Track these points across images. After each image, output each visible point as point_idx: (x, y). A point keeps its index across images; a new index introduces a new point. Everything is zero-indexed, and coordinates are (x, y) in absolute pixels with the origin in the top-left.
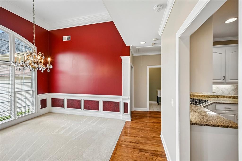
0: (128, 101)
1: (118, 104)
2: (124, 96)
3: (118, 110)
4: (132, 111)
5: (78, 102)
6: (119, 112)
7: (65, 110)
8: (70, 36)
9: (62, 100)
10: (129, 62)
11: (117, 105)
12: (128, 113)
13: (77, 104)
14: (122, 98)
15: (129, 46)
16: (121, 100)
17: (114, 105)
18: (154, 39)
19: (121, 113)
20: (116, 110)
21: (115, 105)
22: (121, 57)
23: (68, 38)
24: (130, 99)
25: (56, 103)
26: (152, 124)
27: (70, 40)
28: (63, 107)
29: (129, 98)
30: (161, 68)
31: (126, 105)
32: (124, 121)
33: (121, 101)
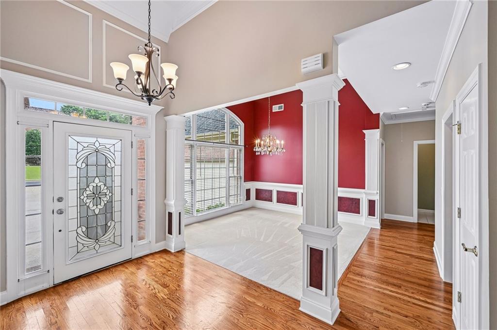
0: (376, 198)
1: (357, 201)
2: (368, 189)
3: (357, 211)
4: (381, 219)
5: (293, 196)
6: (359, 214)
7: (274, 205)
8: (283, 105)
9: (271, 192)
10: (379, 138)
11: (356, 203)
12: (374, 216)
13: (291, 198)
14: (366, 193)
15: (379, 114)
16: (363, 196)
17: (351, 202)
18: (425, 104)
19: (362, 216)
20: (354, 210)
21: (353, 203)
22: (364, 131)
23: (280, 108)
24: (379, 195)
25: (261, 195)
26: (421, 236)
27: (283, 110)
28: (272, 201)
29: (377, 193)
30: (434, 144)
31: (372, 204)
32: (368, 228)
33: (362, 198)
